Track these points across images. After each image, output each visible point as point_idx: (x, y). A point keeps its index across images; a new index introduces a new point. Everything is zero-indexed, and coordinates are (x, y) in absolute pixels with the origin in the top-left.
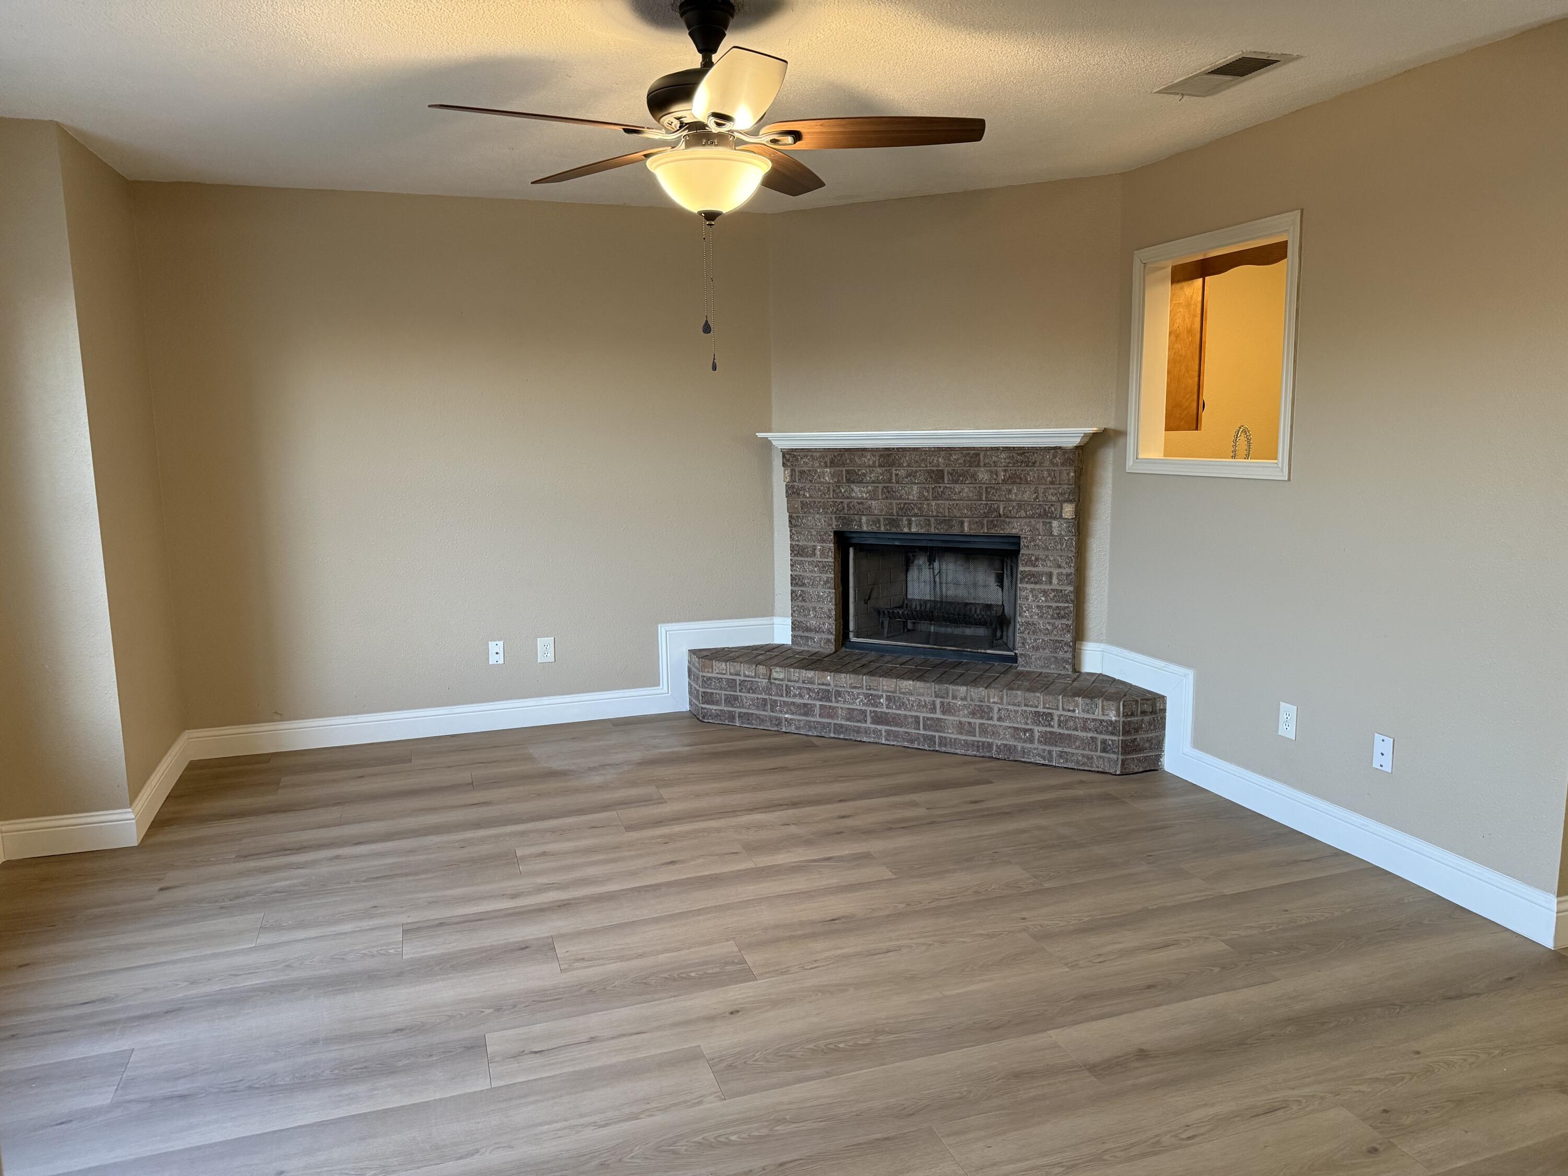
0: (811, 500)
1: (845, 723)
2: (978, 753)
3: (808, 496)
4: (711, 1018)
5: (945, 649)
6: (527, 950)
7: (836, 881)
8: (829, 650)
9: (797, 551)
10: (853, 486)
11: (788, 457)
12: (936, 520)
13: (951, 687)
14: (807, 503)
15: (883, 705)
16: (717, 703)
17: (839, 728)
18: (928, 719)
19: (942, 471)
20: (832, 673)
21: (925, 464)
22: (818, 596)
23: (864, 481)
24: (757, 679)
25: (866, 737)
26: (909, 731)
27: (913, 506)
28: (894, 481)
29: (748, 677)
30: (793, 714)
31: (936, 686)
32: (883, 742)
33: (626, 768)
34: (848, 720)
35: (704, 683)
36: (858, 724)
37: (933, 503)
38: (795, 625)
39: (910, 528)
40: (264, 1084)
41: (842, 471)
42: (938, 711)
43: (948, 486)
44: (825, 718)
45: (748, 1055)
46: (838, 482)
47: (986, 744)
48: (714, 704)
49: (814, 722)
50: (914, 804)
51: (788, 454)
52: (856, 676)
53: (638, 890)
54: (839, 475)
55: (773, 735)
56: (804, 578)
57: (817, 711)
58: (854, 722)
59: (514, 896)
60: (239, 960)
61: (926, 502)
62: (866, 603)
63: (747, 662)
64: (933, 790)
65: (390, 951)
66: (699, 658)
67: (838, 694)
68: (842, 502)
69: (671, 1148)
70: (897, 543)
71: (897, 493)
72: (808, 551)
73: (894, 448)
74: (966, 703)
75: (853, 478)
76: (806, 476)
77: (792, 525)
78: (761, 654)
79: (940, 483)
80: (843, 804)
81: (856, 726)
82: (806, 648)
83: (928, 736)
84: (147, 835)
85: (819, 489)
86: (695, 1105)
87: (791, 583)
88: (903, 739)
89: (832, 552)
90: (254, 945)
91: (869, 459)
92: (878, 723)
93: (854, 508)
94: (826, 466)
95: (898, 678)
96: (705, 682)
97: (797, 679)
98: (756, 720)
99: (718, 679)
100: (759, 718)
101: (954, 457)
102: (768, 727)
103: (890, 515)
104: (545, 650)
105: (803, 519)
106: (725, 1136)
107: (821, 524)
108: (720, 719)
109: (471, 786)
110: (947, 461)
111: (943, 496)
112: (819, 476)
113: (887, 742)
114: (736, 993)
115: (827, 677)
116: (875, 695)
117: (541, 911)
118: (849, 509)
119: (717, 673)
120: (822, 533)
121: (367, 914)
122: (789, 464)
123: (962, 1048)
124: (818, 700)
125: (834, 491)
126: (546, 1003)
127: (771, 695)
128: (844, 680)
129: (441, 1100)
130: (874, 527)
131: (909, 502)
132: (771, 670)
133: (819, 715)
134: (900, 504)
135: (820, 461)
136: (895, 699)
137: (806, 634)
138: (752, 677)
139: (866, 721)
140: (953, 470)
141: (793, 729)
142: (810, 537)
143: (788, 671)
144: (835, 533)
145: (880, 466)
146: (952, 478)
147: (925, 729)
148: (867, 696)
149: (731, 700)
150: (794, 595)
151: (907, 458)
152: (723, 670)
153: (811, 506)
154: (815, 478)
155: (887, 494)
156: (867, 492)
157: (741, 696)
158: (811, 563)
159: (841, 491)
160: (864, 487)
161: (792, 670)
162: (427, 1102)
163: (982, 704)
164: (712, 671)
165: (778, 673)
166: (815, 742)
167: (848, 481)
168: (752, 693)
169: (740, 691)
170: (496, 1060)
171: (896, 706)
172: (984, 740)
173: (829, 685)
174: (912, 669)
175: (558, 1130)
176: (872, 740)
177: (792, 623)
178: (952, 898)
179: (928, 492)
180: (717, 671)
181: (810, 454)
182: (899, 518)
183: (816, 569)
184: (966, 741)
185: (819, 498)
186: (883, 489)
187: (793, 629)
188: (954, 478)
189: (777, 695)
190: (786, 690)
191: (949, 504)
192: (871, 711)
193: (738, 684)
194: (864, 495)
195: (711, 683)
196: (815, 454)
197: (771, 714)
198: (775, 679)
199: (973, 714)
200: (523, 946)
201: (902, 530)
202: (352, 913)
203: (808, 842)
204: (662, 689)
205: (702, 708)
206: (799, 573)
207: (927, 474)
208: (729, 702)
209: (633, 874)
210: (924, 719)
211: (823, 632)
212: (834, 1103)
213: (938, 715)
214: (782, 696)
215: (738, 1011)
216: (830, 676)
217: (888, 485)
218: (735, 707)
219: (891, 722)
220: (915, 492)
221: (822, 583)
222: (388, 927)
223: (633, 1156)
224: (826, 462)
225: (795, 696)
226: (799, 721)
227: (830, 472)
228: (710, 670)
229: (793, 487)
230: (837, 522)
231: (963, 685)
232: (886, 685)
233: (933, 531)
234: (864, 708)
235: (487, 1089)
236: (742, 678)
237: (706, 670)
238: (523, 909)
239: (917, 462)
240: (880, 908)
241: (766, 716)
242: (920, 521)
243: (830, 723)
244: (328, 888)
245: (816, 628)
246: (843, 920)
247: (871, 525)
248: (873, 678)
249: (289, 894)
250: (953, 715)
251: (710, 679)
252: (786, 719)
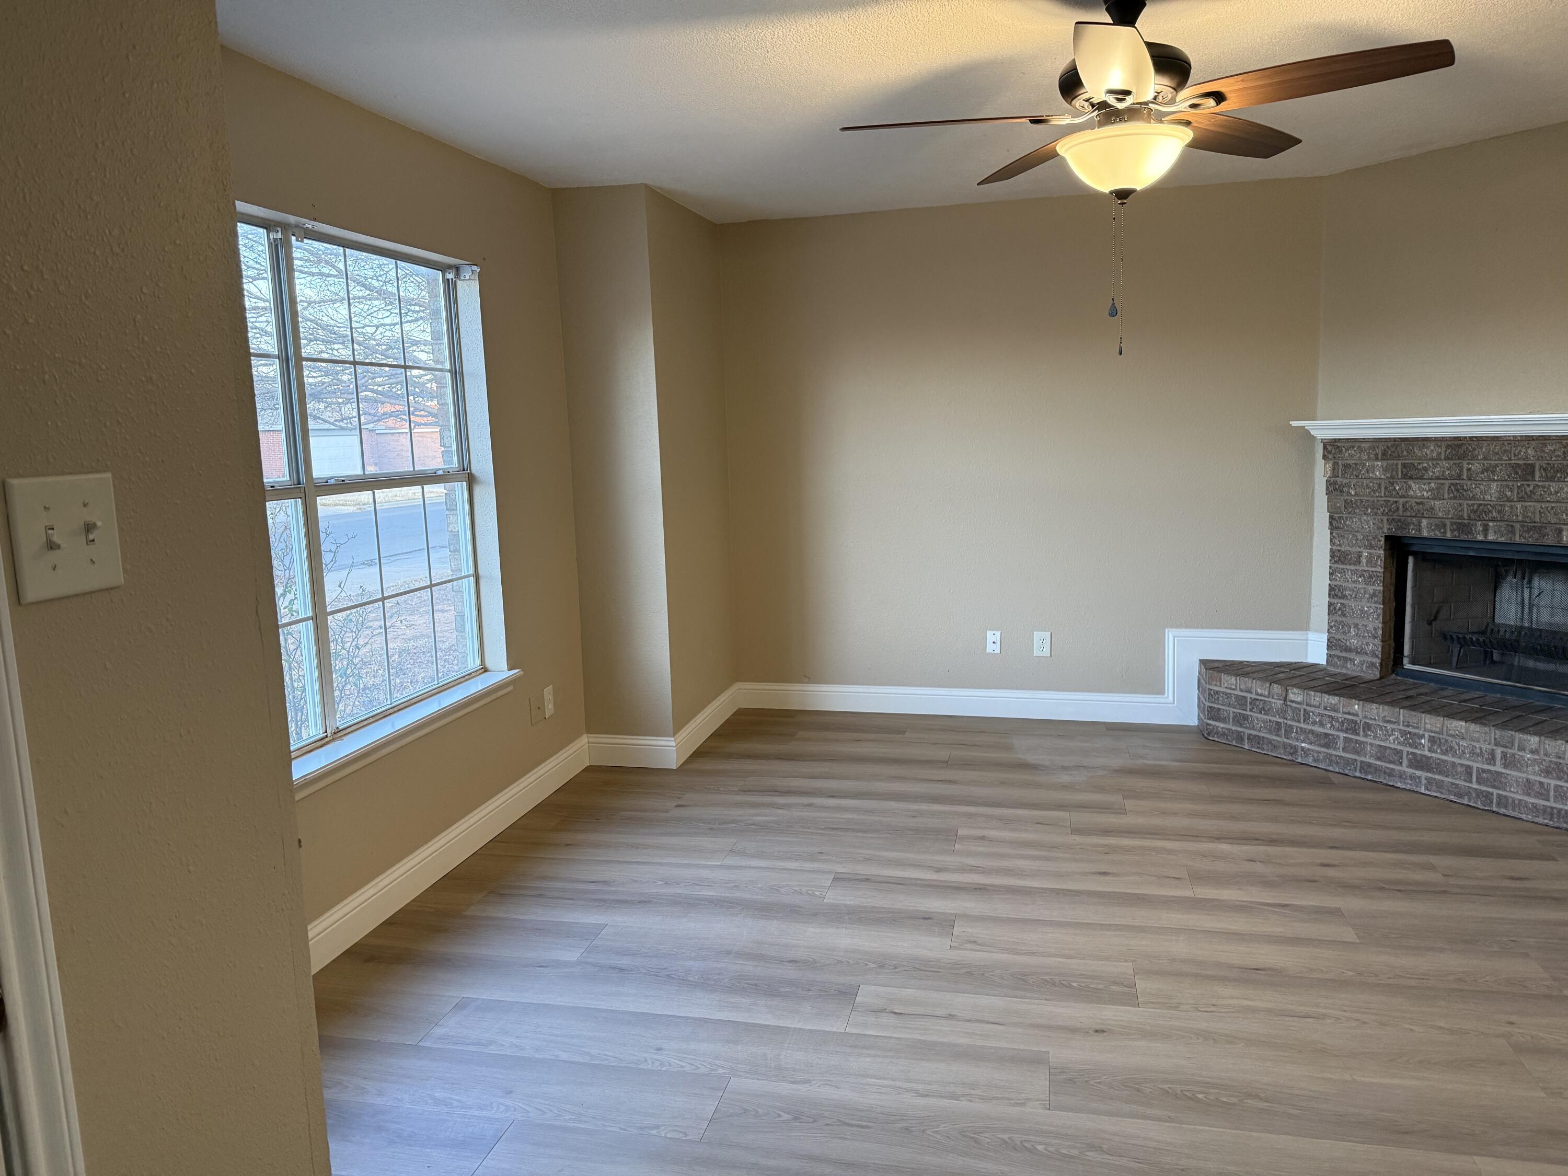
0: (1357, 498)
1: (1374, 762)
2: (1551, 823)
3: (1353, 493)
4: (1073, 1030)
5: (1532, 689)
6: (929, 921)
7: (1280, 930)
8: (1372, 675)
9: (1337, 557)
10: (1410, 482)
11: (1329, 448)
12: (1522, 526)
13: (1518, 736)
14: (1351, 501)
15: (1424, 747)
16: (1224, 720)
17: (1366, 767)
18: (1484, 771)
19: (1533, 466)
20: (1361, 702)
21: (1508, 456)
22: (1362, 611)
23: (1425, 477)
24: (1270, 699)
25: (1401, 783)
26: (1457, 782)
27: (1490, 508)
28: (1465, 477)
29: (1261, 695)
30: (1311, 743)
31: (1497, 732)
32: (1423, 791)
33: (1100, 773)
34: (1379, 759)
35: (1210, 698)
36: (1392, 766)
37: (1519, 506)
38: (1331, 642)
39: (1486, 536)
40: (679, 976)
41: (1397, 464)
42: (1498, 762)
43: (1540, 484)
44: (1350, 753)
45: (1093, 1075)
46: (1392, 477)
47: (1563, 812)
48: (1220, 721)
49: (1336, 756)
50: (1432, 868)
51: (1330, 445)
52: (1391, 708)
53: (1057, 892)
54: (1393, 470)
55: (1285, 765)
56: (1345, 589)
57: (1340, 744)
58: (1385, 762)
59: (938, 870)
60: (704, 873)
61: (1508, 504)
62: (1430, 623)
63: (1259, 679)
64: (1468, 856)
65: (817, 893)
66: (1206, 669)
67: (1367, 727)
68: (1396, 502)
69: (975, 1136)
70: (1472, 553)
71: (1469, 493)
72: (1351, 558)
73: (1465, 438)
74: (1537, 757)
75: (1410, 473)
76: (1351, 470)
77: (1332, 527)
78: (1283, 672)
79: (1528, 480)
80: (1334, 851)
81: (1388, 768)
82: (1344, 671)
83: (1482, 792)
84: (687, 762)
85: (1367, 485)
86: (1017, 1104)
87: (1329, 594)
88: (1449, 791)
89: (1381, 560)
90: (719, 863)
91: (1432, 451)
92: (1417, 768)
93: (1412, 508)
94: (1377, 459)
95: (1446, 716)
96: (1212, 696)
97: (1318, 704)
98: (1267, 745)
99: (1226, 694)
100: (1271, 743)
101: (1550, 448)
102: (1281, 754)
103: (1458, 519)
104: (1041, 643)
105: (1347, 520)
106: (1033, 1143)
107: (1369, 527)
108: (1227, 738)
109: (946, 764)
110: (1539, 453)
111: (1533, 496)
112: (1368, 471)
113: (1427, 792)
114: (1111, 1014)
115: (1354, 706)
116: (1415, 734)
117: (958, 889)
118: (1405, 510)
119: (1226, 688)
120: (1370, 538)
121: (813, 858)
122: (1330, 456)
123: (1344, 1141)
124: (1341, 730)
125: (1386, 488)
126: (924, 972)
127: (1286, 719)
128: (1376, 711)
129: (800, 1029)
130: (1437, 533)
131: (1487, 503)
132: (1287, 691)
133: (1343, 749)
134: (1473, 504)
135: (1369, 452)
136: (1440, 741)
137: (1344, 654)
138: (1265, 697)
139: (1401, 763)
140: (1548, 464)
141: (1310, 761)
142: (1354, 542)
143: (1307, 694)
144: (1387, 538)
145: (1447, 458)
146: (1546, 474)
147: (1479, 782)
148: (1404, 734)
149: (1240, 720)
150: (1332, 608)
151: (1484, 450)
152: (1232, 684)
153: (1357, 505)
154: (1363, 472)
155: (1455, 493)
156: (1429, 490)
157: (1251, 716)
158: (1354, 572)
159: (1395, 489)
160: (1424, 485)
161: (1313, 693)
162: (788, 1028)
163: (1561, 761)
164: (1221, 684)
165: (1296, 695)
166: (1333, 779)
167: (1405, 476)
168: (1264, 714)
169: (1251, 710)
170: (859, 1009)
171: (1442, 750)
172: (1561, 807)
173: (1356, 715)
174: (1473, 708)
175: (883, 1086)
176: (1408, 787)
177: (1328, 640)
178: (1423, 979)
179: (1511, 491)
180: (1226, 686)
181: (1357, 445)
182: (1471, 522)
183: (1360, 579)
184: (1535, 806)
185: (1367, 496)
186: (1450, 487)
187: (1329, 647)
188: (1549, 474)
189: (1293, 719)
190: (1304, 715)
191: (1541, 507)
192: (1408, 752)
193: (1248, 701)
194: (1425, 494)
195: (1218, 698)
196: (1363, 445)
197: (1285, 740)
198: (1292, 701)
199: (1547, 772)
200: (927, 916)
201: (1475, 538)
202: (801, 854)
203: (1266, 883)
204: (1168, 698)
205: (1208, 724)
206: (1340, 584)
207: (1510, 469)
208: (1238, 721)
209: (1059, 875)
210: (1478, 771)
211: (1366, 654)
212: (1163, 1149)
213: (1498, 768)
214: (1299, 722)
215: (1104, 1031)
216: (1358, 705)
217: (1458, 482)
218: (1244, 728)
219: (1433, 768)
220: (1493, 491)
221: (1367, 596)
222: (824, 872)
223: (938, 1131)
224: (1377, 454)
225: (1314, 723)
226: (1318, 752)
227: (1382, 466)
228: (1218, 683)
229: (1335, 483)
230: (1390, 525)
231: (1535, 734)
232: (1430, 723)
233: (1517, 539)
234: (1399, 747)
235: (840, 1032)
236: (1254, 696)
237: (1214, 683)
238: (941, 884)
239: (1497, 453)
240: (1322, 970)
241: (1279, 742)
242: (1500, 527)
243: (1356, 760)
244: (792, 829)
245: (1357, 647)
246: (1269, 972)
247: (1433, 530)
248: (1413, 713)
249: (763, 828)
250: (1519, 770)
251: (1217, 693)
252: (1303, 748)
